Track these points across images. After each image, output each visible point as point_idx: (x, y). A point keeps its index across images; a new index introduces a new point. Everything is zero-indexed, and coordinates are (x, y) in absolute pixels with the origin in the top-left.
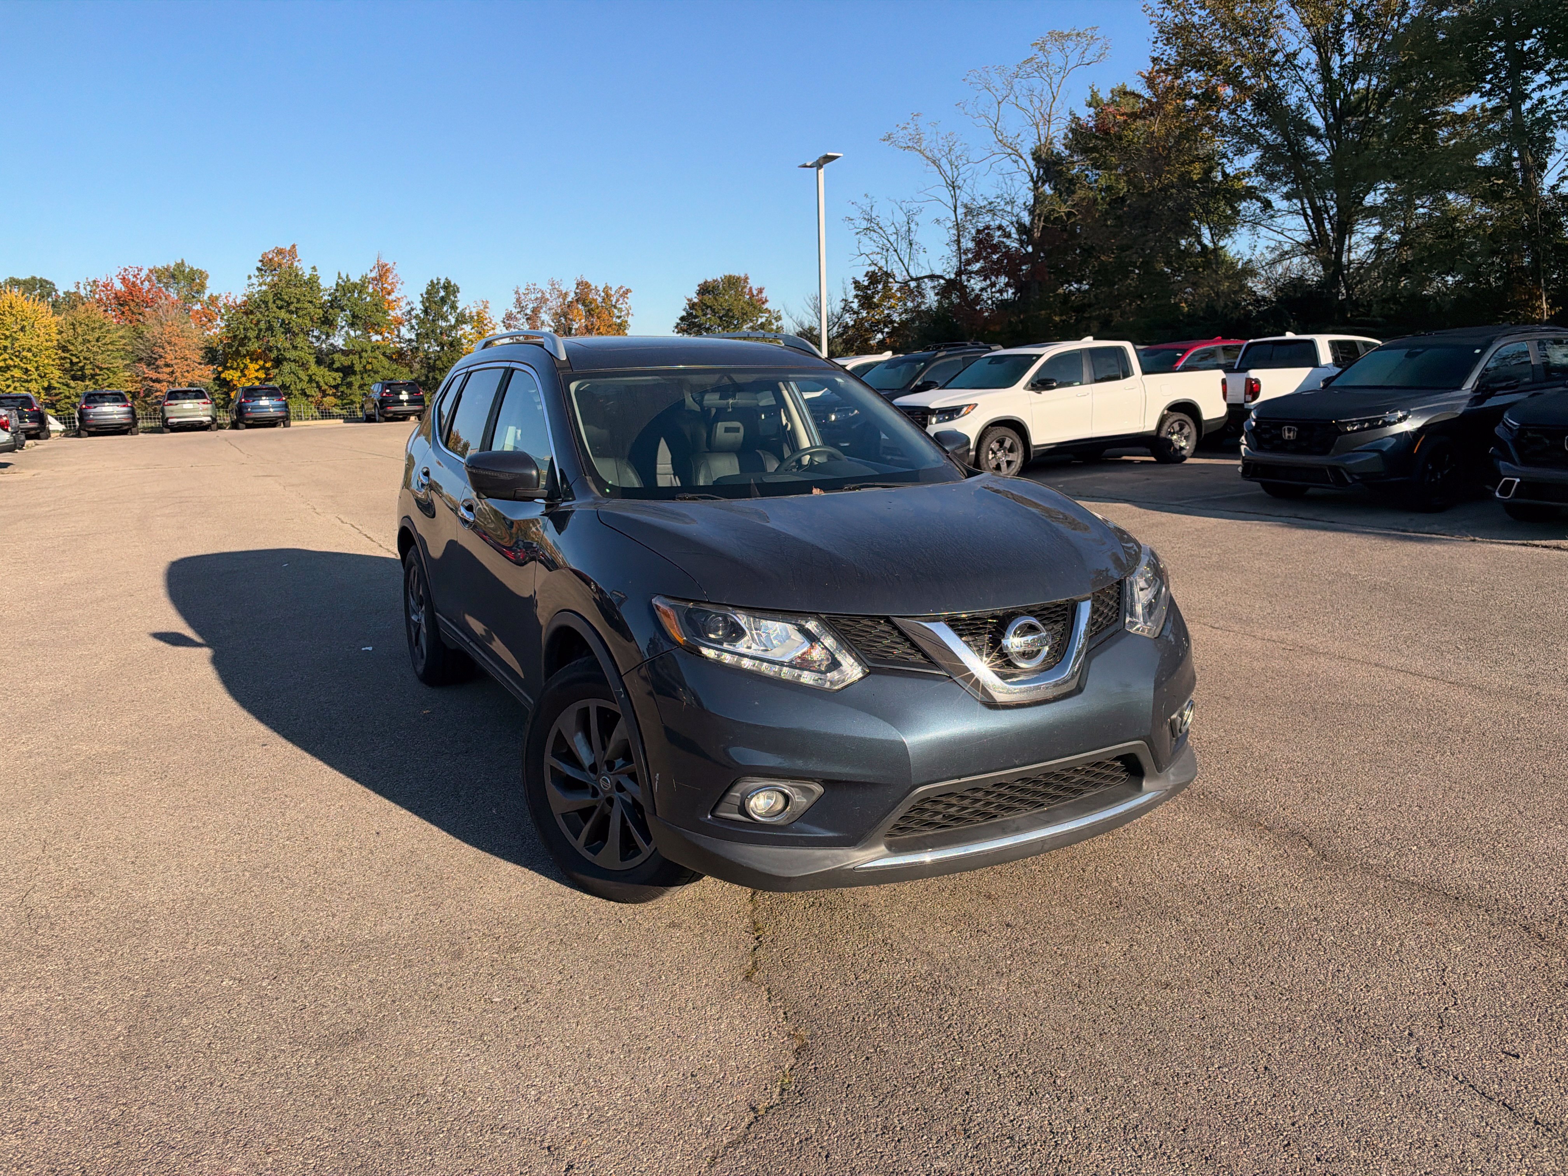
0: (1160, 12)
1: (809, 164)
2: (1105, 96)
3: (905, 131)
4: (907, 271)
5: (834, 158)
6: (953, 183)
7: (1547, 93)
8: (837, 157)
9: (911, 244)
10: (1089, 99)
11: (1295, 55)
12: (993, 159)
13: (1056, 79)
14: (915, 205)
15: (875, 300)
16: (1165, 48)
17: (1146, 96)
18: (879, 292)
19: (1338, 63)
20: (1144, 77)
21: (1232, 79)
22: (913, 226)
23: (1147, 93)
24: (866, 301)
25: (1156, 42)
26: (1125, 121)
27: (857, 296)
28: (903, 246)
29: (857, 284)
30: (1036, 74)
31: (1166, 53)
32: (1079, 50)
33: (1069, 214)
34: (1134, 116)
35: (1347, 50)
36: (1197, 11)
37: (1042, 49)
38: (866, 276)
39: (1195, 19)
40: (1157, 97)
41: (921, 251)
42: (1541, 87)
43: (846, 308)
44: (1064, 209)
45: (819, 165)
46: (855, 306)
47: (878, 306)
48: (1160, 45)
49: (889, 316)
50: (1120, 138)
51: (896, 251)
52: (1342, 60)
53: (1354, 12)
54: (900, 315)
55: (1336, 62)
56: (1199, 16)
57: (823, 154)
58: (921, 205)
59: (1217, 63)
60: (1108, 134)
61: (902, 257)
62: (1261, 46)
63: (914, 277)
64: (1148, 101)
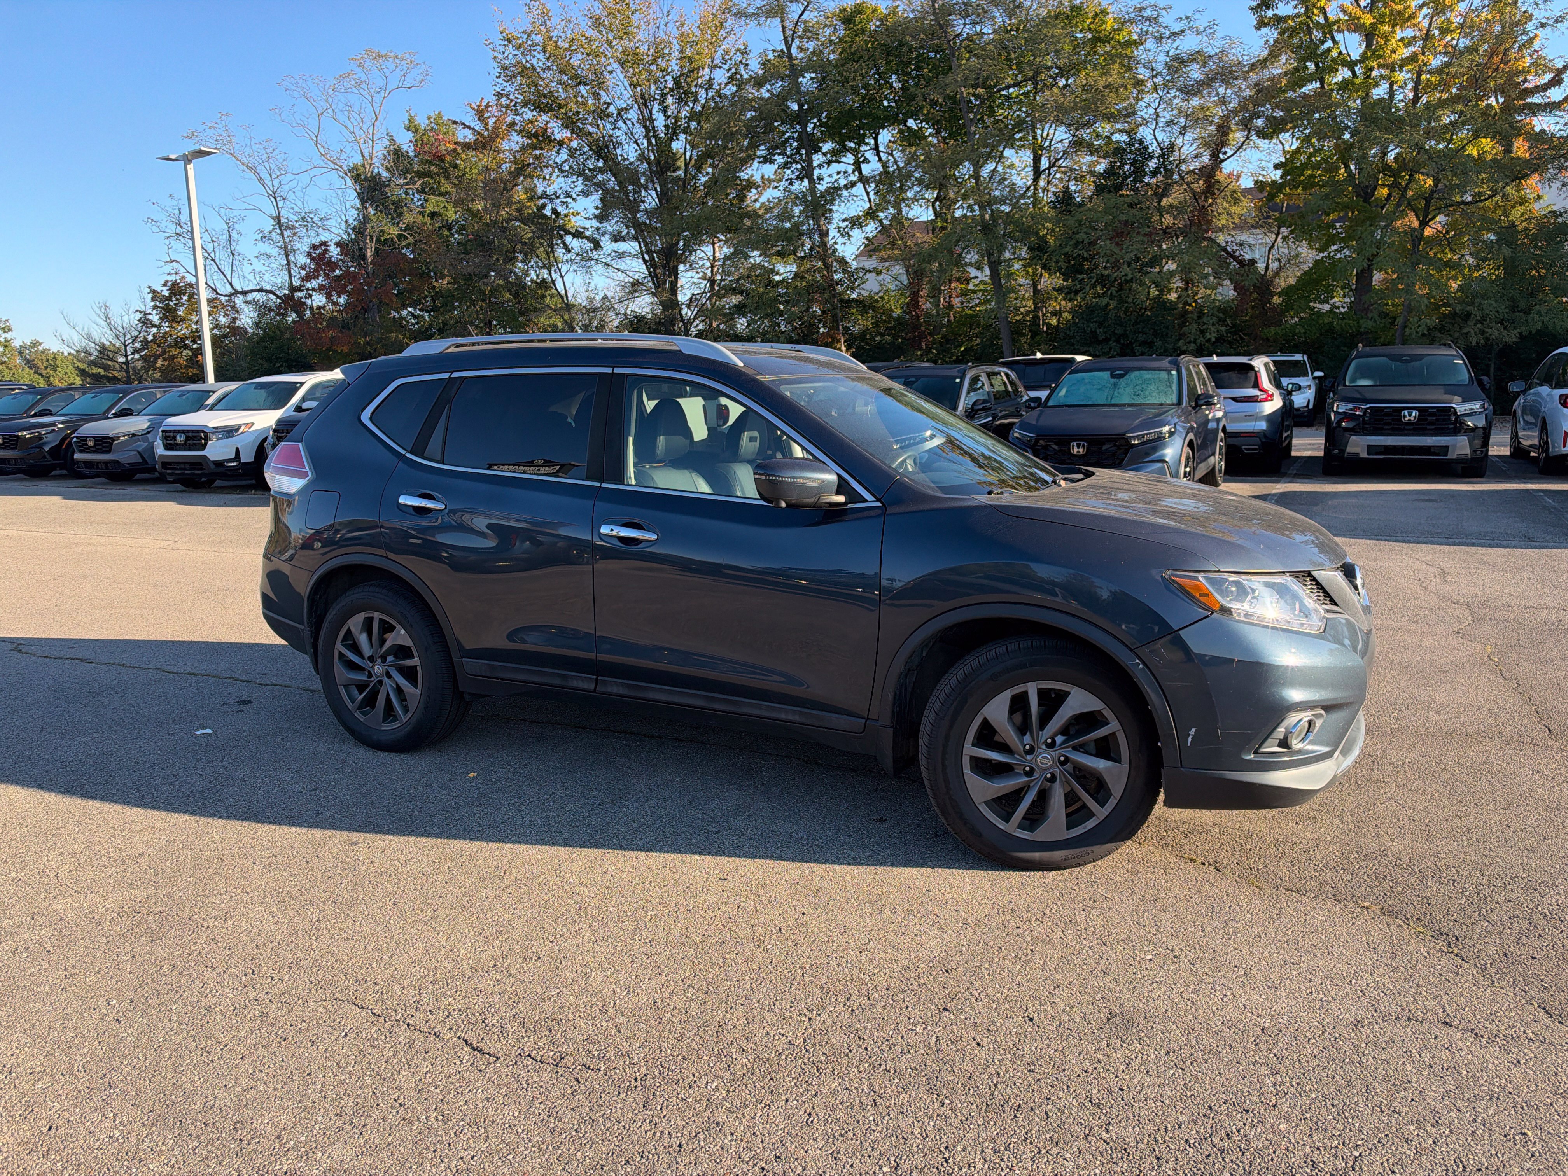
0: (502, 49)
1: (172, 157)
2: (422, 122)
4: (231, 284)
5: (205, 153)
6: (274, 193)
7: (824, 171)
8: (210, 153)
9: (233, 255)
10: (407, 122)
11: (626, 110)
12: (313, 172)
13: (378, 98)
14: (236, 213)
15: (180, 313)
16: (505, 84)
17: (477, 128)
18: (183, 304)
19: (663, 123)
20: (474, 109)
21: (570, 123)
22: (234, 234)
23: (478, 126)
24: (169, 314)
25: (499, 77)
26: (455, 150)
27: (155, 307)
28: (223, 256)
29: (155, 294)
30: (355, 90)
31: (507, 89)
32: (399, 73)
33: (400, 237)
34: (467, 146)
35: (669, 113)
36: (535, 53)
37: (361, 65)
38: (165, 285)
39: (534, 61)
40: (487, 130)
41: (245, 262)
42: (820, 166)
43: (145, 322)
44: (394, 231)
45: (187, 159)
46: (155, 318)
47: (183, 320)
48: (500, 81)
50: (456, 166)
51: (214, 260)
52: (667, 120)
53: (674, 79)
55: (660, 121)
56: (537, 60)
57: (196, 147)
58: (243, 214)
59: (560, 107)
60: (443, 161)
61: (222, 267)
62: (597, 96)
63: (240, 290)
64: (479, 133)
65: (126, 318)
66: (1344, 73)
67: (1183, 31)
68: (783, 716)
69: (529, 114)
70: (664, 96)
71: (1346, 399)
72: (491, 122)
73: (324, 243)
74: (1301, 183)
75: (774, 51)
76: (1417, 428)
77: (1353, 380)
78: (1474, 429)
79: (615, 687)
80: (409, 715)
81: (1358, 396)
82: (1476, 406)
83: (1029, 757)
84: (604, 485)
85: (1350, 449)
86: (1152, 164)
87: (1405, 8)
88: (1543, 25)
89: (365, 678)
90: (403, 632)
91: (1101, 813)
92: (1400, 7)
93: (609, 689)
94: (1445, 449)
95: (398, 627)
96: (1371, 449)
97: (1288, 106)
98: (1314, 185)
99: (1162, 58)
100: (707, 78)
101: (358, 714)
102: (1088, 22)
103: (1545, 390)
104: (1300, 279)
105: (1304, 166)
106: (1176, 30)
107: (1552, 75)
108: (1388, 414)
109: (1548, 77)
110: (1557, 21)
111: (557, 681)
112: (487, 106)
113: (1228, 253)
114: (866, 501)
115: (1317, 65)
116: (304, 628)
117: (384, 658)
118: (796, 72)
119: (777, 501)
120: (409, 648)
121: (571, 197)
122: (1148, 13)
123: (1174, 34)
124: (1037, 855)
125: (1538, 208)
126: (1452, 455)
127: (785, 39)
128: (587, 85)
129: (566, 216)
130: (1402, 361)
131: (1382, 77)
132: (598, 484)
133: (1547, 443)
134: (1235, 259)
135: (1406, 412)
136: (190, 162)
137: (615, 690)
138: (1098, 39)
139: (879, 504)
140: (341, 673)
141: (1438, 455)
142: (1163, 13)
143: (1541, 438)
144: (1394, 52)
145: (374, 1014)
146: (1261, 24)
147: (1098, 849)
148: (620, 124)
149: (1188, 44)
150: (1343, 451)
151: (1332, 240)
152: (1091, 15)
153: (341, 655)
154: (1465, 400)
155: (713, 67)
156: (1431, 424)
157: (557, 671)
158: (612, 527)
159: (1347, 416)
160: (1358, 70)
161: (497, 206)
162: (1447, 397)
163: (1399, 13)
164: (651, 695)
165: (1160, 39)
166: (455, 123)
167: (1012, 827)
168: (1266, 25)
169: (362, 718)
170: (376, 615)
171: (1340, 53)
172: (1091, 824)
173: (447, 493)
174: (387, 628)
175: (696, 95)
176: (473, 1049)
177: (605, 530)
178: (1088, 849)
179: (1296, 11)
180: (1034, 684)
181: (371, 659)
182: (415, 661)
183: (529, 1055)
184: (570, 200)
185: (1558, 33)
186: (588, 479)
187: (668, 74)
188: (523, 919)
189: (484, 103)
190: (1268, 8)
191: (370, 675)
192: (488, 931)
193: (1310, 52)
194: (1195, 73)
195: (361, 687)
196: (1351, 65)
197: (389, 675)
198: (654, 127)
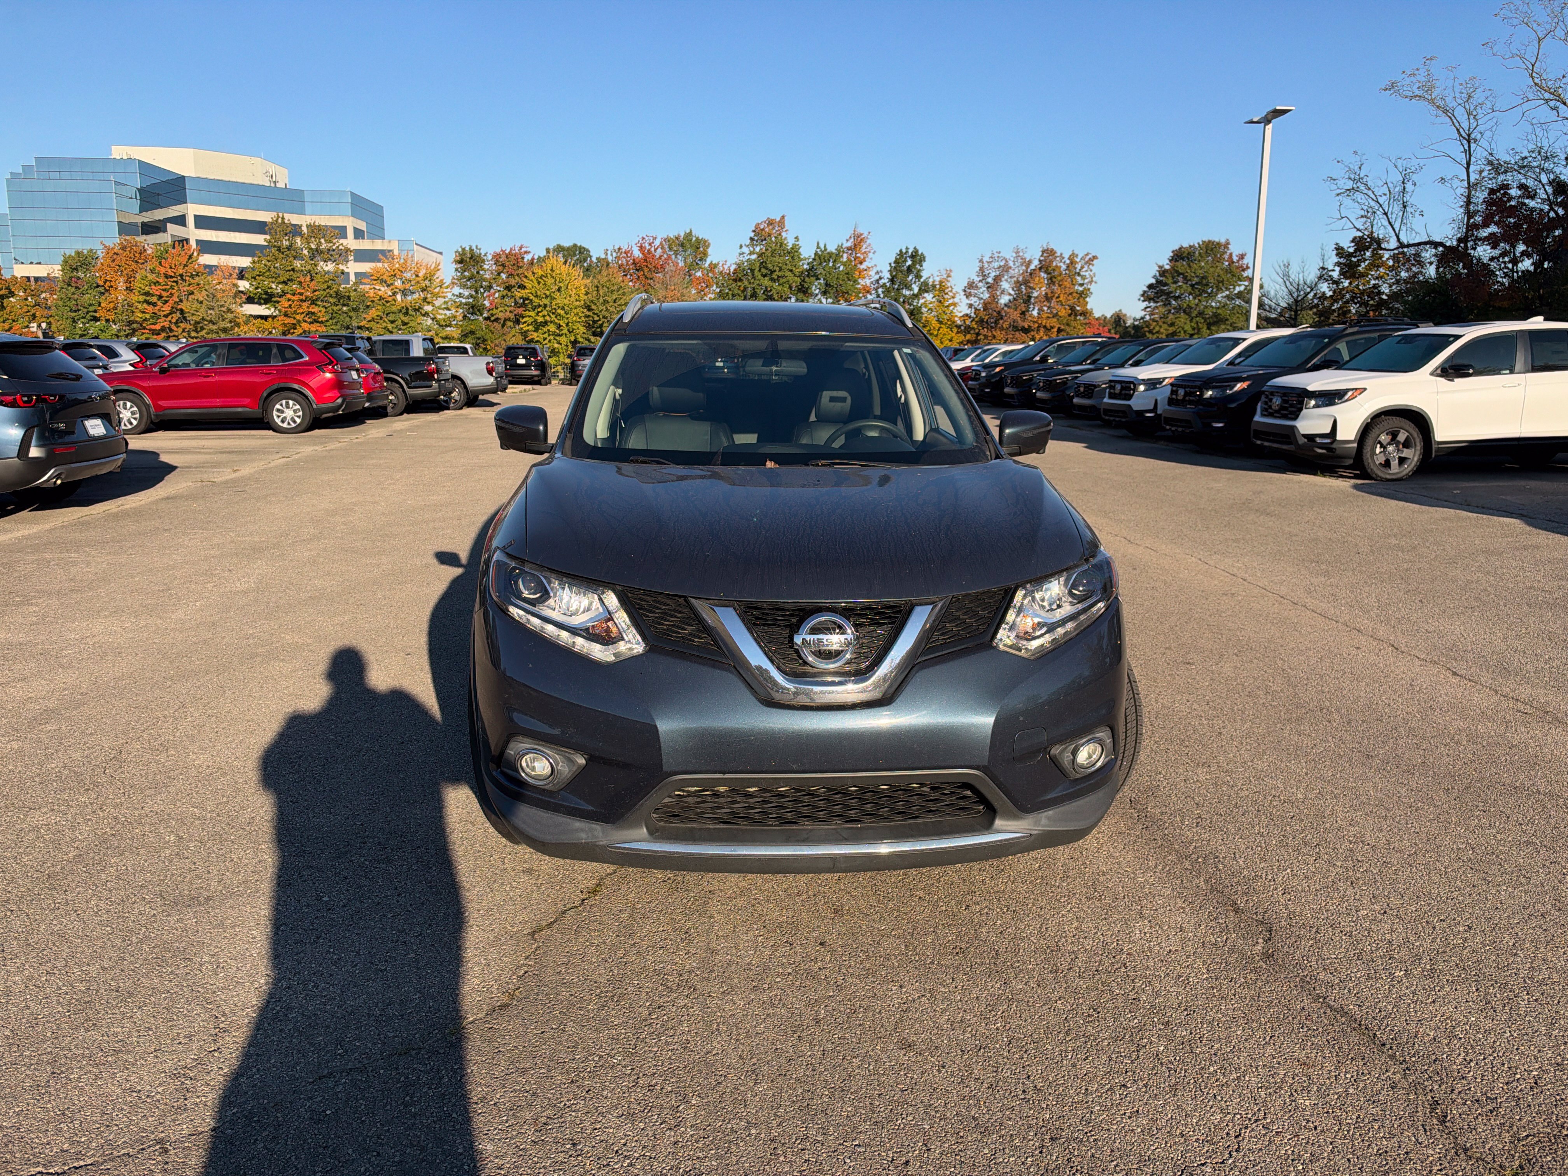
1: (1255, 120)
3: (1412, 78)
4: (1398, 237)
5: (1284, 112)
6: (1469, 135)
8: (1290, 110)
9: (1405, 207)
12: (1526, 107)
15: (1360, 269)
18: (1365, 260)
22: (1409, 186)
24: (1349, 268)
27: (1338, 264)
28: (1395, 210)
29: (1340, 251)
38: (1352, 241)
41: (1416, 214)
43: (1324, 277)
45: (1266, 120)
46: (1335, 275)
47: (1363, 275)
49: (1375, 286)
51: (1386, 214)
54: (1390, 286)
57: (1272, 108)
61: (1392, 221)
63: (1406, 242)
65: (1301, 276)
73: (1505, 187)
136: (1269, 122)
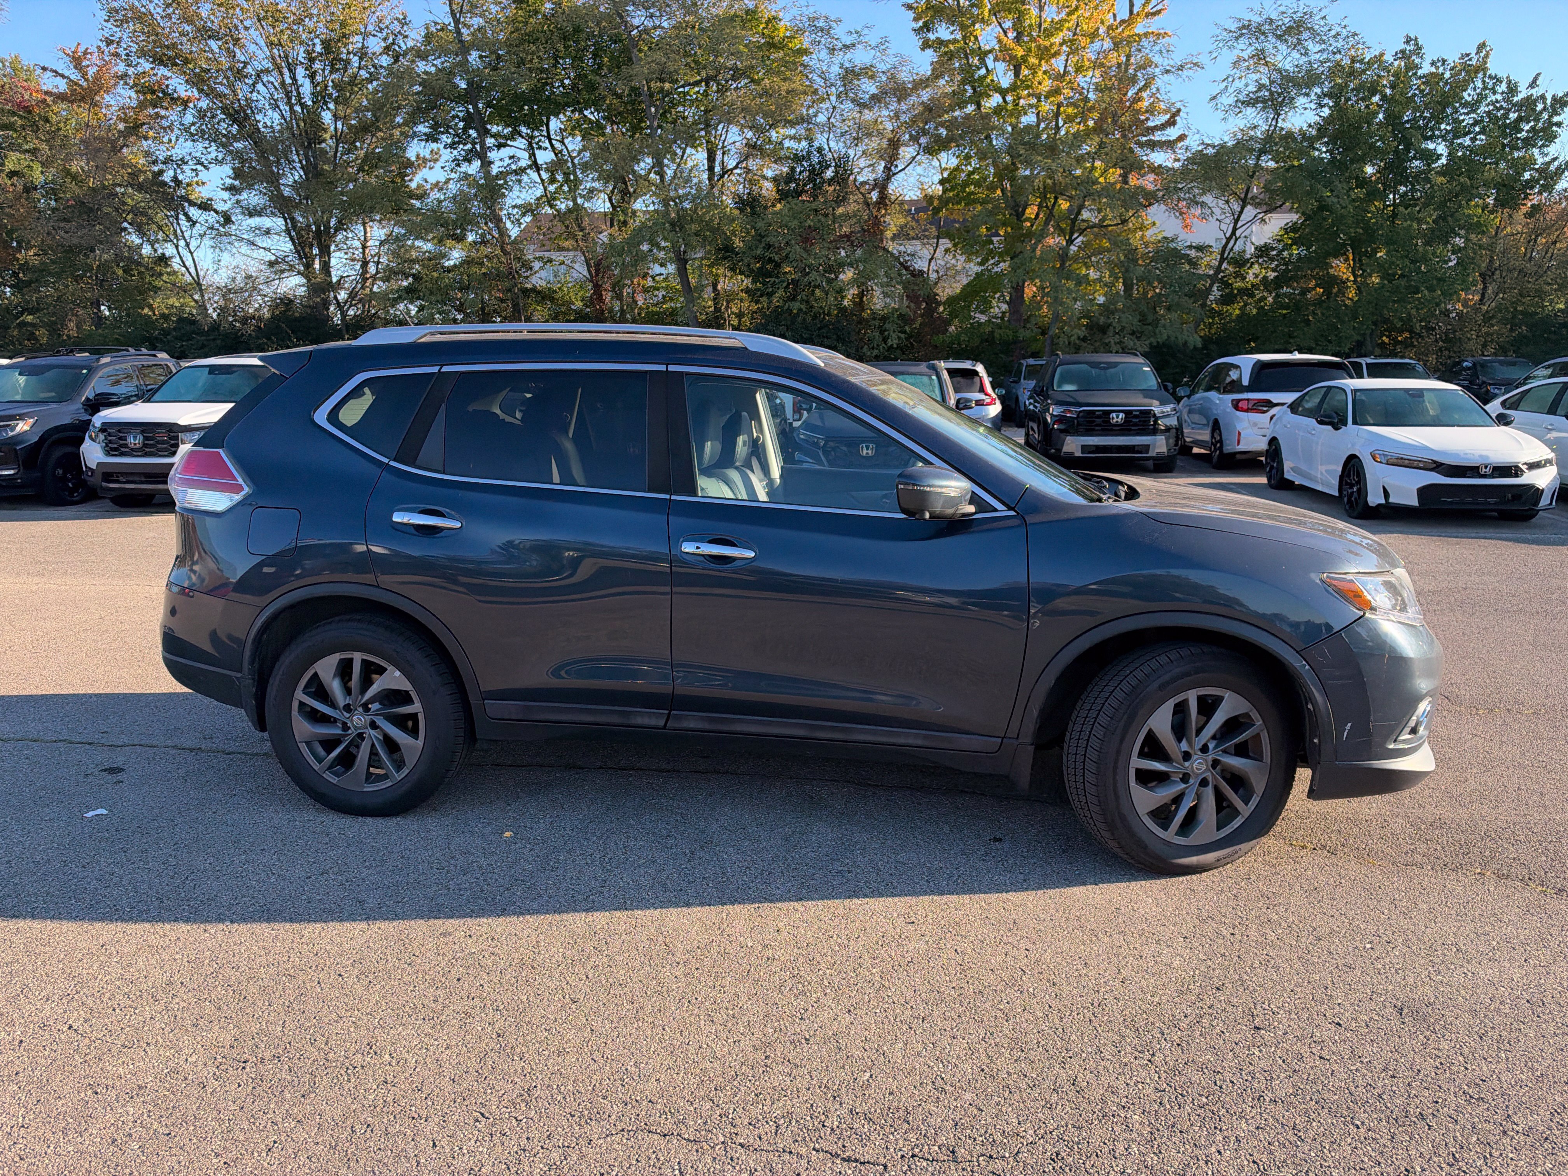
16: (115, 29)
17: (73, 77)
19: (310, 90)
20: (68, 55)
21: (198, 81)
23: (74, 75)
25: (107, 21)
26: (44, 101)
31: (117, 35)
34: (59, 97)
35: (317, 80)
40: (87, 80)
48: (109, 25)
50: (47, 120)
52: (315, 87)
55: (306, 88)
59: (186, 61)
60: (30, 112)
62: (232, 54)
64: (76, 84)
66: (995, 100)
67: (854, 45)
68: (902, 741)
69: (145, 65)
70: (312, 60)
71: (1059, 403)
72: (92, 71)
74: (964, 198)
75: (436, 23)
76: (1124, 429)
77: (1059, 386)
78: (1168, 429)
79: (692, 722)
80: (405, 772)
81: (1071, 400)
82: (1168, 409)
83: (1187, 764)
84: (673, 497)
85: (1066, 449)
86: (829, 173)
87: (1051, 45)
88: (1168, 72)
89: (339, 732)
90: (398, 673)
91: (1246, 810)
92: (1047, 43)
93: (686, 724)
94: (1146, 448)
95: (390, 668)
96: (1084, 448)
97: (951, 125)
98: (975, 201)
99: (836, 69)
100: (360, 45)
101: (328, 776)
102: (762, 26)
103: (1213, 395)
104: (964, 289)
105: (966, 184)
106: (848, 43)
107: (1168, 116)
108: (1099, 417)
109: (1165, 118)
110: (1178, 69)
111: (616, 719)
112: (85, 53)
113: (901, 264)
114: (995, 510)
115: (974, 89)
116: (244, 677)
117: (366, 708)
118: (464, 48)
119: (922, 512)
120: (407, 692)
121: (202, 164)
122: (821, 23)
123: (846, 47)
124: (1193, 860)
125: (1151, 234)
126: (1152, 453)
127: (452, 11)
128: (218, 39)
129: (189, 185)
130: (1101, 368)
131: (1031, 106)
132: (667, 497)
133: (1221, 441)
134: (907, 268)
135: (1114, 415)
137: (692, 725)
138: (772, 45)
139: (1013, 513)
140: (302, 728)
141: (1141, 453)
142: (834, 25)
143: (1213, 436)
144: (1040, 83)
145: (688, 1140)
146: (926, 45)
147: (1244, 846)
148: (260, 87)
149: (860, 57)
150: (1060, 450)
151: (991, 253)
152: (764, 20)
153: (302, 704)
154: (1163, 403)
155: (366, 35)
156: (1135, 425)
157: (616, 708)
158: (698, 544)
159: (1060, 419)
160: (1009, 98)
161: (101, 169)
162: (1147, 401)
163: (1046, 47)
164: (738, 728)
165: (832, 51)
166: (44, 69)
167: (1170, 835)
168: (930, 47)
169: (334, 780)
170: (358, 657)
171: (992, 81)
172: (1237, 823)
173: (460, 509)
174: (371, 671)
175: (348, 62)
176: (844, 1159)
177: (688, 548)
178: (1237, 847)
179: (953, 37)
180: (1194, 691)
181: (347, 708)
182: (416, 707)
183: (913, 1156)
184: (199, 167)
185: (1180, 80)
186: (649, 491)
187: (317, 37)
188: (744, 998)
189: (81, 49)
190: (928, 31)
191: (345, 727)
192: (719, 1018)
193: (968, 76)
194: (869, 88)
195: (329, 744)
196: (1003, 92)
197: (374, 725)
198: (299, 93)
